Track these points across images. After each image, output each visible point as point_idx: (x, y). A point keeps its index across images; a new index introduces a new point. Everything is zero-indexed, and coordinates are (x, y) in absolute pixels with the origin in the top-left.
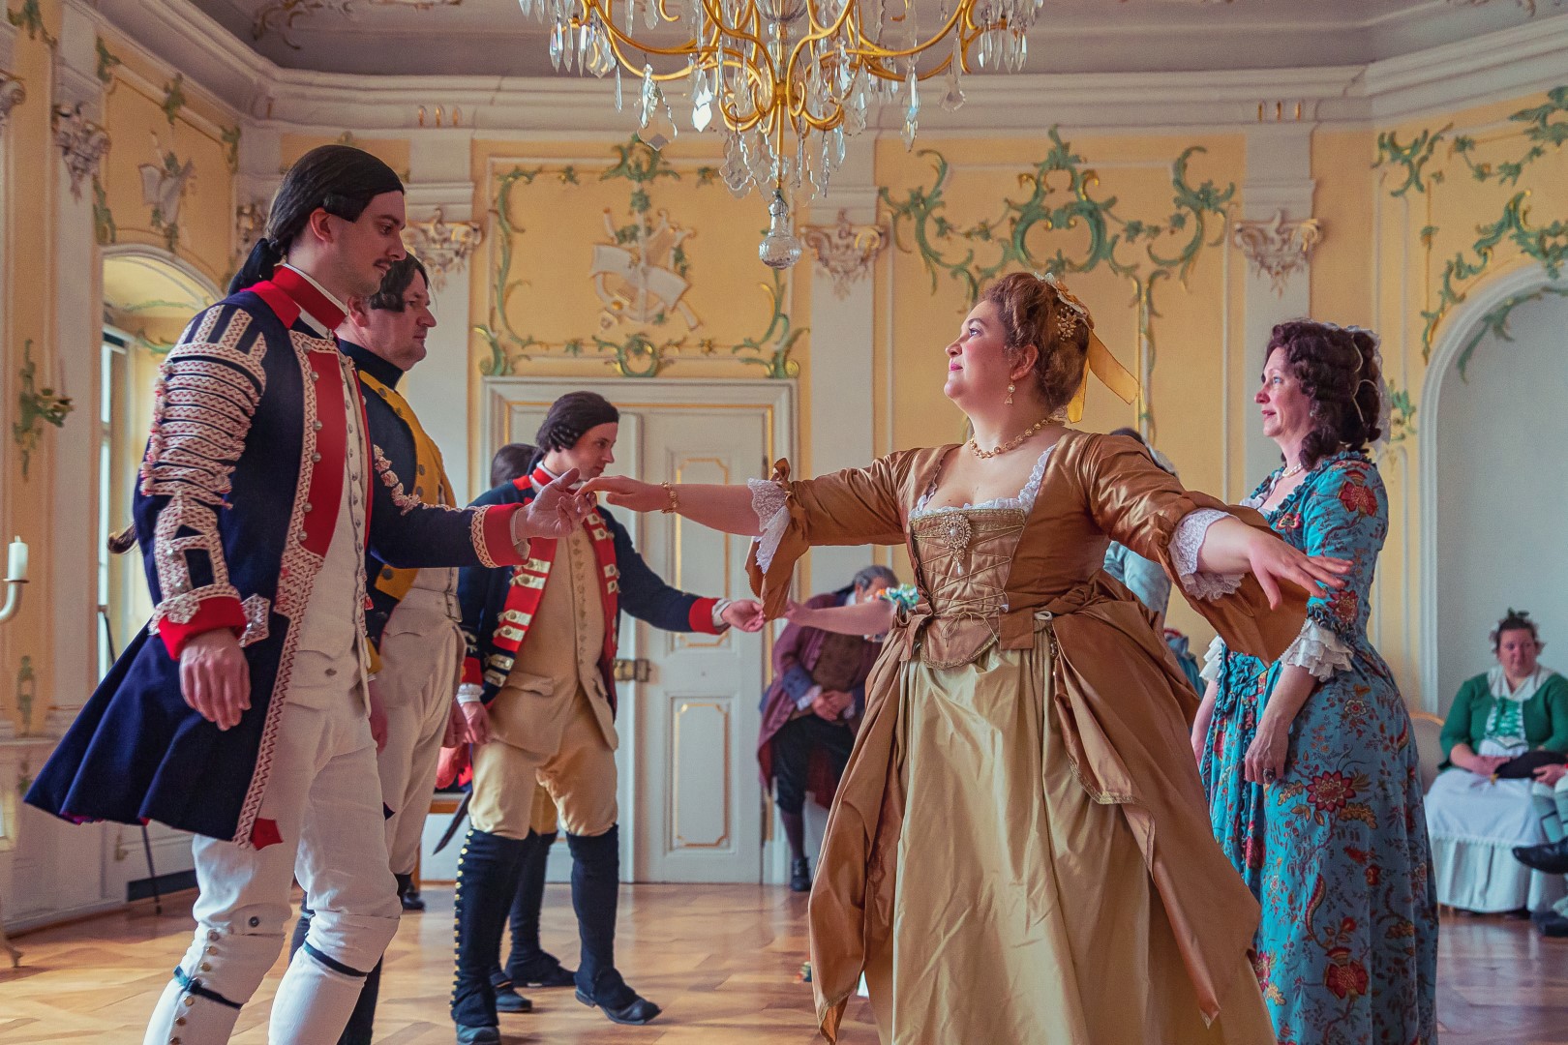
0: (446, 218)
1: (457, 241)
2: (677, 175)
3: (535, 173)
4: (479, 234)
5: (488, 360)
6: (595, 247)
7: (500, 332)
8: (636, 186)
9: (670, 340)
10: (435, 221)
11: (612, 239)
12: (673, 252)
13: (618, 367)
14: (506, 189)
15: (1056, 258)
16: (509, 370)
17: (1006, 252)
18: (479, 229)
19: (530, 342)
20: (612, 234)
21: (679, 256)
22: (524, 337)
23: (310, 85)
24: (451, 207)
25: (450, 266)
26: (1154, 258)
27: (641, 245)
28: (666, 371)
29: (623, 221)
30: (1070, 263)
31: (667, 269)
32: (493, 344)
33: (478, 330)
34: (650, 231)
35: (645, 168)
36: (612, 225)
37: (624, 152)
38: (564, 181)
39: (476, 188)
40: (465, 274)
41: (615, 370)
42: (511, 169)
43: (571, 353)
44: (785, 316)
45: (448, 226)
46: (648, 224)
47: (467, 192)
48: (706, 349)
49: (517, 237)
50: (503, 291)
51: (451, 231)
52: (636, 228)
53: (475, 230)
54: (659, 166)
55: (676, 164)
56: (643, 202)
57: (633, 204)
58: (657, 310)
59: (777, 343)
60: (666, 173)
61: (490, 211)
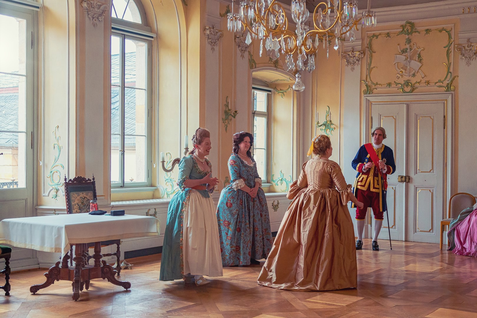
0: (354, 51)
1: (357, 57)
2: (419, 32)
3: (379, 35)
4: (363, 54)
5: (365, 90)
6: (395, 56)
7: (369, 82)
8: (407, 36)
9: (417, 81)
10: (351, 51)
11: (400, 53)
12: (417, 55)
14: (371, 40)
16: (371, 92)
19: (377, 84)
20: (400, 51)
21: (419, 56)
22: (375, 83)
24: (355, 47)
25: (355, 64)
27: (408, 54)
28: (415, 91)
29: (403, 47)
31: (416, 60)
32: (367, 85)
33: (362, 81)
34: (411, 49)
35: (410, 31)
36: (400, 49)
37: (403, 27)
38: (387, 37)
39: (363, 41)
40: (359, 66)
41: (401, 91)
42: (372, 35)
43: (388, 86)
44: (451, 73)
45: (355, 53)
46: (411, 47)
47: (360, 42)
48: (427, 83)
49: (374, 54)
50: (370, 70)
52: (407, 49)
54: (414, 30)
55: (419, 29)
56: (409, 41)
57: (406, 42)
58: (413, 73)
59: (448, 81)
60: (416, 32)
61: (366, 47)
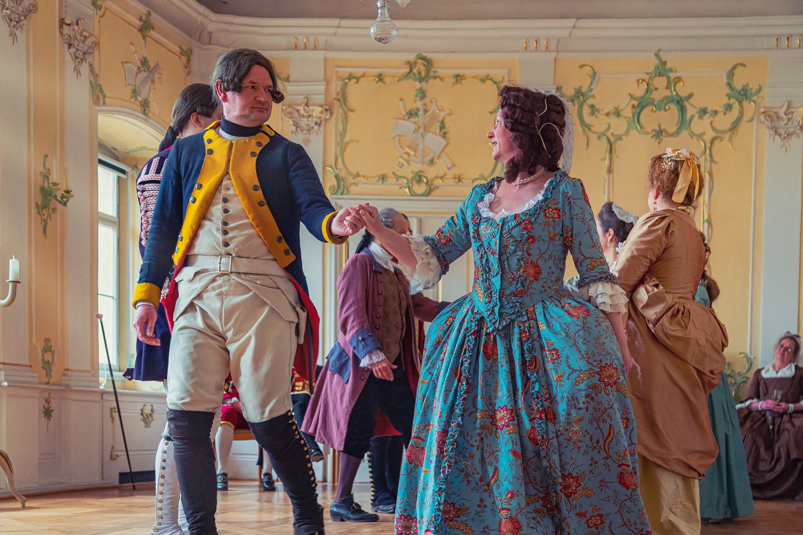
0: (310, 103)
1: (316, 117)
2: (442, 79)
3: (361, 77)
4: (329, 113)
5: (334, 186)
6: (395, 121)
7: (341, 170)
8: (418, 85)
9: (437, 175)
10: (304, 104)
11: (404, 116)
12: (439, 124)
13: (407, 190)
14: (345, 85)
15: (657, 128)
16: (346, 192)
17: (629, 125)
18: (329, 110)
19: (358, 175)
20: (404, 113)
21: (442, 127)
22: (354, 172)
23: (232, 24)
24: (314, 96)
25: (312, 131)
26: (714, 129)
27: (421, 119)
28: (434, 193)
29: (411, 106)
30: (666, 132)
31: (435, 133)
32: (337, 177)
33: (328, 168)
34: (426, 111)
35: (423, 74)
36: (404, 108)
37: (411, 65)
38: (377, 82)
39: (327, 85)
40: (321, 137)
41: (405, 192)
42: (347, 75)
43: (381, 182)
45: (312, 108)
46: (425, 107)
47: (322, 88)
48: (457, 180)
50: (343, 146)
51: (313, 111)
52: (418, 110)
53: (326, 110)
54: (432, 74)
55: (441, 72)
56: (422, 94)
57: (416, 96)
58: (430, 157)
60: (435, 77)
61: (335, 99)
